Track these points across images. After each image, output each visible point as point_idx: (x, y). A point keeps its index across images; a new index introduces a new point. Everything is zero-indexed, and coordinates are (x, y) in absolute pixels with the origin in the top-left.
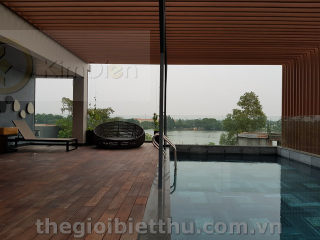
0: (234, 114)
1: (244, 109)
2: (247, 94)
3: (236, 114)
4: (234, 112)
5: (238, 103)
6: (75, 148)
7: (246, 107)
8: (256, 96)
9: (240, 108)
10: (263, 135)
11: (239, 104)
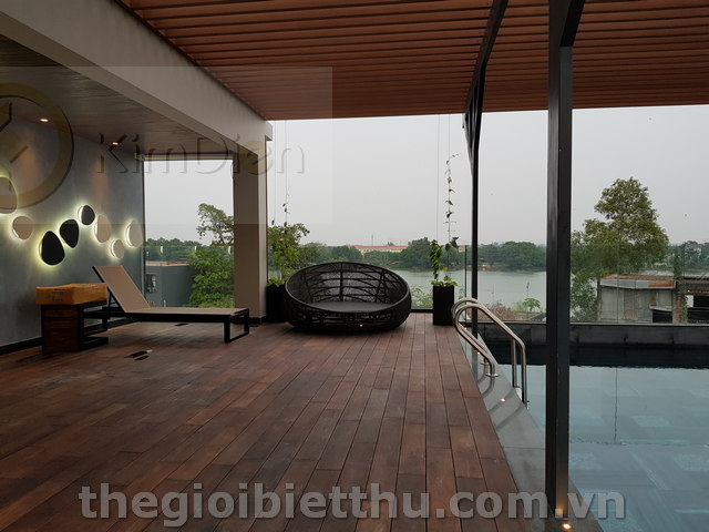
0: (588, 232)
1: (611, 221)
2: (621, 184)
3: (594, 232)
4: (588, 227)
5: (599, 206)
6: (243, 332)
7: (616, 214)
8: (641, 188)
9: (602, 218)
10: (663, 282)
11: (601, 207)
